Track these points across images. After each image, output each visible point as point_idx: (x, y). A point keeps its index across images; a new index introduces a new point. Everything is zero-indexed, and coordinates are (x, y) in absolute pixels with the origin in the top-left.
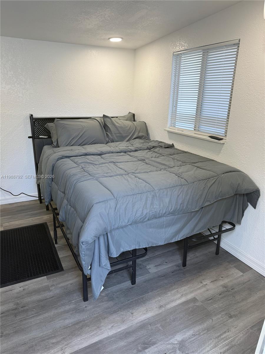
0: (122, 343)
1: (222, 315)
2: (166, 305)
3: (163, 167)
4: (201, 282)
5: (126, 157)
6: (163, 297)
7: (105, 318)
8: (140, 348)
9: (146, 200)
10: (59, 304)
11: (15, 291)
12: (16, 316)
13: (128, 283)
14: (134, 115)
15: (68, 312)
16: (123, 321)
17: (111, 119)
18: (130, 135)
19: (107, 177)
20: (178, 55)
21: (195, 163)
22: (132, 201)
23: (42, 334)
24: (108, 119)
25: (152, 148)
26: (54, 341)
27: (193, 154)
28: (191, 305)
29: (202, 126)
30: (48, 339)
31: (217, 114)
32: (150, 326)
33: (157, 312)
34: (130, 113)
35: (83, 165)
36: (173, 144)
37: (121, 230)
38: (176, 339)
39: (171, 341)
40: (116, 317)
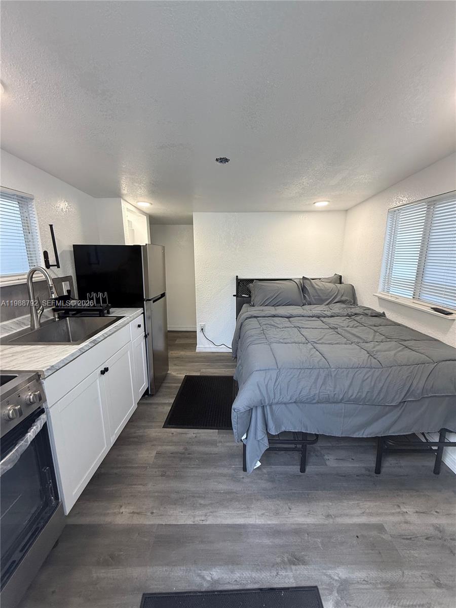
0: (267, 541)
1: (423, 573)
2: (337, 517)
3: (356, 340)
4: (399, 506)
5: (318, 323)
6: (335, 504)
7: (258, 500)
8: (286, 559)
9: (317, 379)
10: (219, 464)
11: (189, 436)
12: (181, 461)
13: (297, 469)
14: (341, 277)
15: (224, 476)
16: (277, 514)
17: (310, 281)
18: (330, 298)
19: (282, 343)
20: (395, 211)
21: (405, 341)
22: (298, 377)
23: (194, 489)
24: (307, 281)
25: (353, 316)
26: (202, 502)
27: (409, 328)
28: (374, 533)
29: (424, 295)
30: (198, 497)
31: (445, 281)
32: (307, 535)
33: (322, 522)
34: (336, 274)
35: (264, 327)
36: (384, 313)
37: (284, 406)
38: (337, 572)
39: (330, 572)
40: (269, 504)
